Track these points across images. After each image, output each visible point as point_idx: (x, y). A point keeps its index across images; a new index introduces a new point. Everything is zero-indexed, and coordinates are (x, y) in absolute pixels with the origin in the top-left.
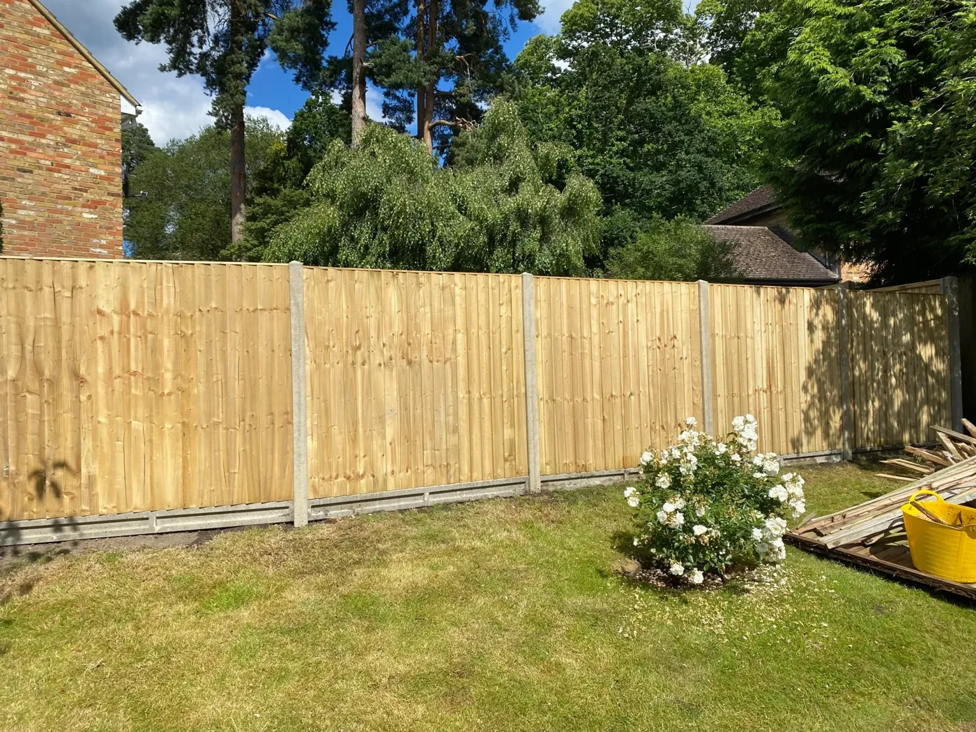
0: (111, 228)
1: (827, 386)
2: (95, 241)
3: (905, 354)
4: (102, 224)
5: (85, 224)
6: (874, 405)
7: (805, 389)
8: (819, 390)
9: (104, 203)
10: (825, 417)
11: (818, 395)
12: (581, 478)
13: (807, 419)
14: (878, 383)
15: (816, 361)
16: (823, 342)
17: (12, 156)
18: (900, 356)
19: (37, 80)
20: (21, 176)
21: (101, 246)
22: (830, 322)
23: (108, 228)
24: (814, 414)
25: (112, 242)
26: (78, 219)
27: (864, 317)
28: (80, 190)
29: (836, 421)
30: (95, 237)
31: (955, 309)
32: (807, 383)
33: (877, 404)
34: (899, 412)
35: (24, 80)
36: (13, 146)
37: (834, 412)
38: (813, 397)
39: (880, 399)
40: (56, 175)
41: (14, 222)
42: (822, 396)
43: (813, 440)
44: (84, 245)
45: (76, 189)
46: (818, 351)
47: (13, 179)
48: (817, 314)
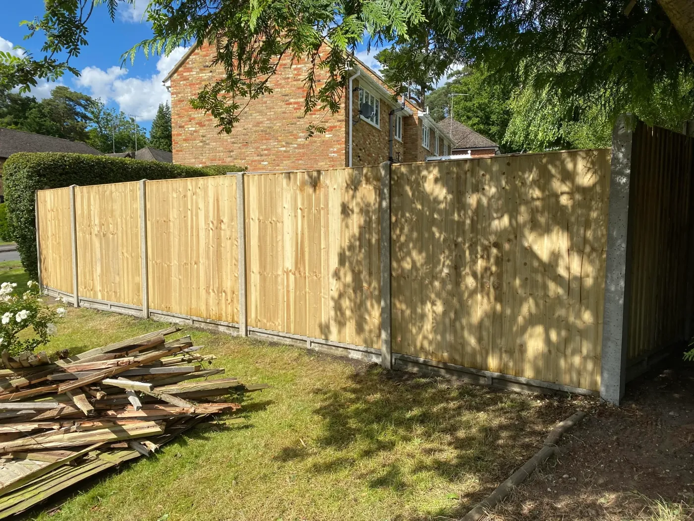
0: (339, 141)
1: (364, 275)
2: (331, 149)
3: (496, 245)
4: (334, 139)
5: (327, 141)
6: (434, 309)
7: (337, 275)
8: (354, 280)
9: (335, 127)
10: (359, 309)
11: (352, 285)
12: (168, 315)
13: (338, 308)
14: (443, 282)
15: (351, 247)
16: (360, 227)
17: (295, 112)
18: (486, 249)
19: (305, 66)
20: (299, 121)
21: (334, 152)
22: (372, 204)
23: (337, 141)
24: (346, 303)
25: (340, 149)
26: (323, 139)
27: (423, 197)
28: (324, 122)
29: (374, 316)
30: (331, 147)
31: (621, 174)
32: (339, 270)
33: (439, 308)
34: (481, 324)
35: (300, 68)
36: (296, 106)
37: (372, 306)
38: (346, 286)
39: (446, 303)
40: (314, 116)
41: (296, 146)
42: (357, 286)
43: (343, 331)
44: (326, 153)
45: (322, 122)
46: (354, 236)
47: (296, 124)
48: (353, 197)
